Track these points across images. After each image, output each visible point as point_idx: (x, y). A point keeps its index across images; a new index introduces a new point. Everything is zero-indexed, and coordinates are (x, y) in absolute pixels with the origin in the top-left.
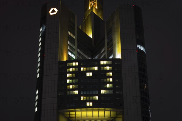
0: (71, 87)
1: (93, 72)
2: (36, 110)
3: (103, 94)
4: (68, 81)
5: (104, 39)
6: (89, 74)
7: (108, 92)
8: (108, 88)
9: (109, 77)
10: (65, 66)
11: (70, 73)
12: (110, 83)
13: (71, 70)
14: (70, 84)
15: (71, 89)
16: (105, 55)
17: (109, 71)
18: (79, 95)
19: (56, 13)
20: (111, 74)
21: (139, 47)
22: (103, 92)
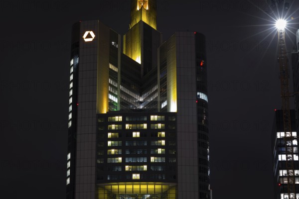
0: (113, 151)
1: (141, 131)
2: (68, 181)
3: (152, 163)
4: (109, 143)
5: (156, 72)
6: (136, 134)
7: (160, 160)
8: (160, 154)
9: (161, 138)
10: (105, 120)
11: (112, 131)
12: (162, 147)
13: (113, 127)
14: (112, 147)
15: (113, 155)
16: (157, 97)
17: (161, 130)
18: (124, 164)
19: (93, 40)
20: (163, 134)
21: (199, 96)
22: (152, 159)
